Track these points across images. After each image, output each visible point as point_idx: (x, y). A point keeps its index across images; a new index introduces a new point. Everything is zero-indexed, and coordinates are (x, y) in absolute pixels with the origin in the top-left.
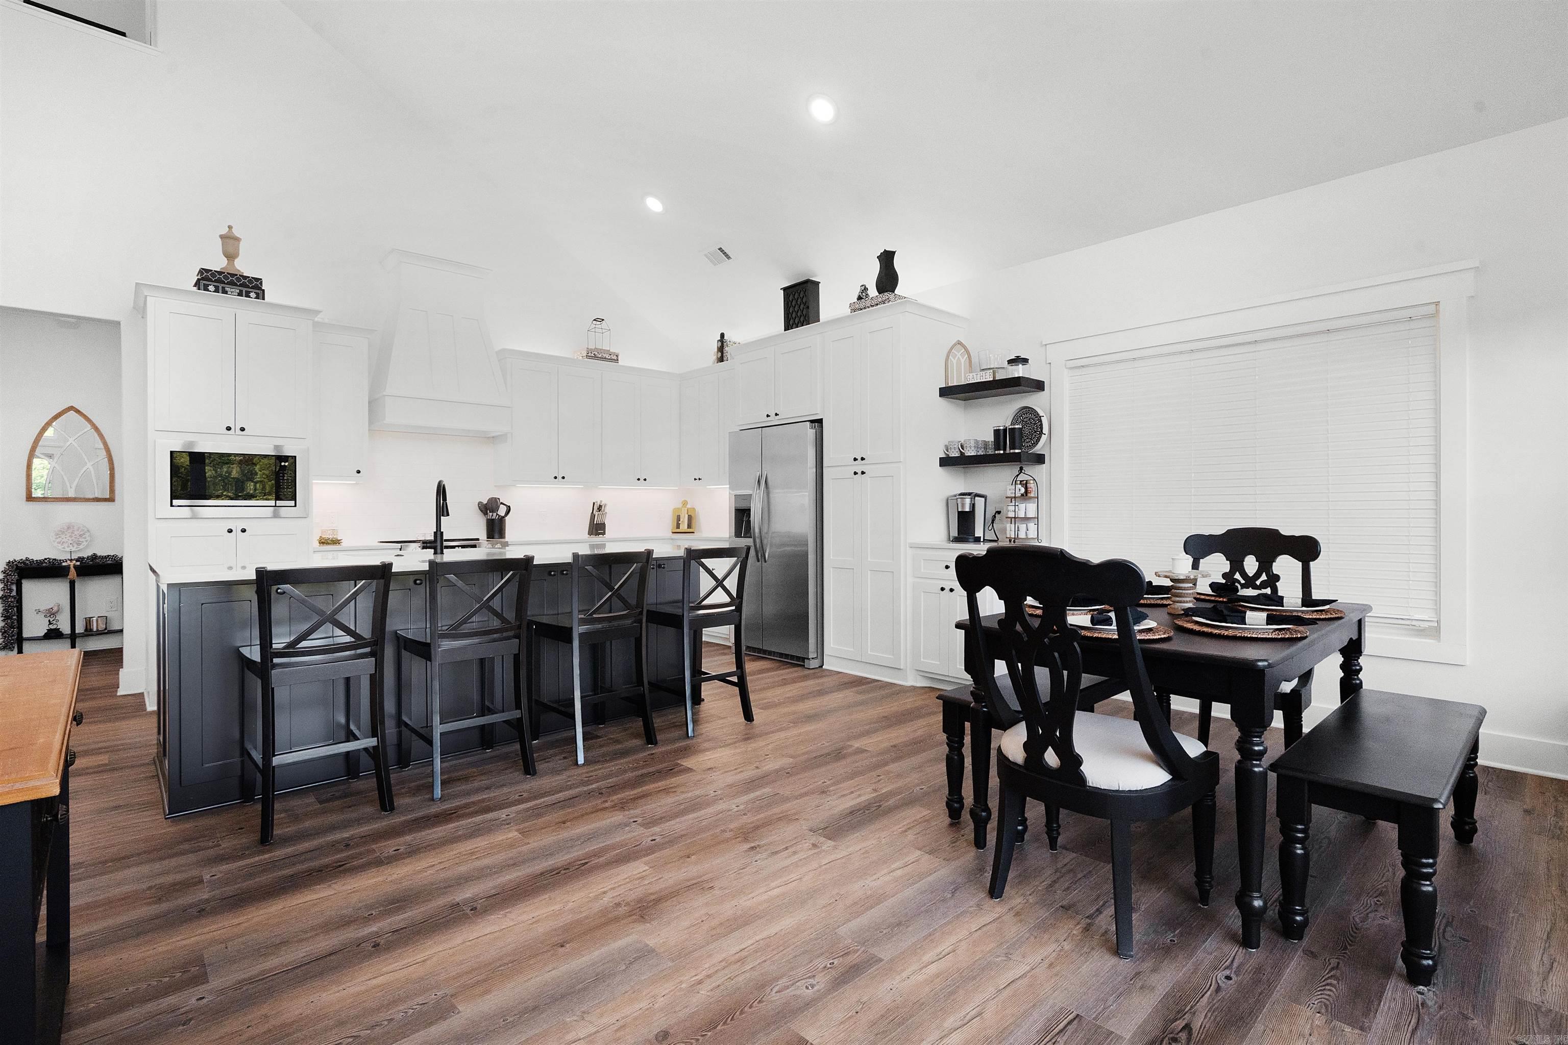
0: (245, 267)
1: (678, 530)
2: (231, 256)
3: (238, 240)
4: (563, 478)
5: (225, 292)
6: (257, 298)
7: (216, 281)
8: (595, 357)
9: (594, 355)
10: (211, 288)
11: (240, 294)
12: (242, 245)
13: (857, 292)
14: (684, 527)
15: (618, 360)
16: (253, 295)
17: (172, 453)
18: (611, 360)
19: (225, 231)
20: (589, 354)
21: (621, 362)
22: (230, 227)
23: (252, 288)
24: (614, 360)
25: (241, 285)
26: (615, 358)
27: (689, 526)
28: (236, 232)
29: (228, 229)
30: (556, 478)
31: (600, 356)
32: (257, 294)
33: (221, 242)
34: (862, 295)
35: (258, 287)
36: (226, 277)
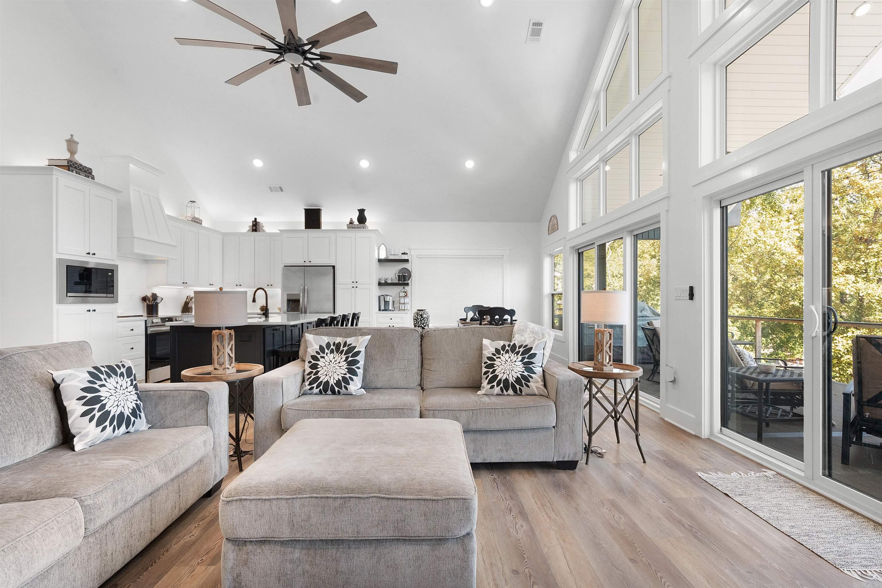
2: (73, 152)
3: (77, 143)
4: (186, 283)
7: (72, 167)
8: (194, 221)
10: (74, 171)
11: (85, 176)
13: (348, 221)
17: (67, 266)
21: (203, 225)
22: (72, 136)
23: (87, 172)
25: (83, 170)
26: (201, 222)
29: (70, 137)
30: (183, 283)
32: (91, 177)
33: (66, 143)
34: (351, 223)
35: (90, 173)
36: (73, 164)
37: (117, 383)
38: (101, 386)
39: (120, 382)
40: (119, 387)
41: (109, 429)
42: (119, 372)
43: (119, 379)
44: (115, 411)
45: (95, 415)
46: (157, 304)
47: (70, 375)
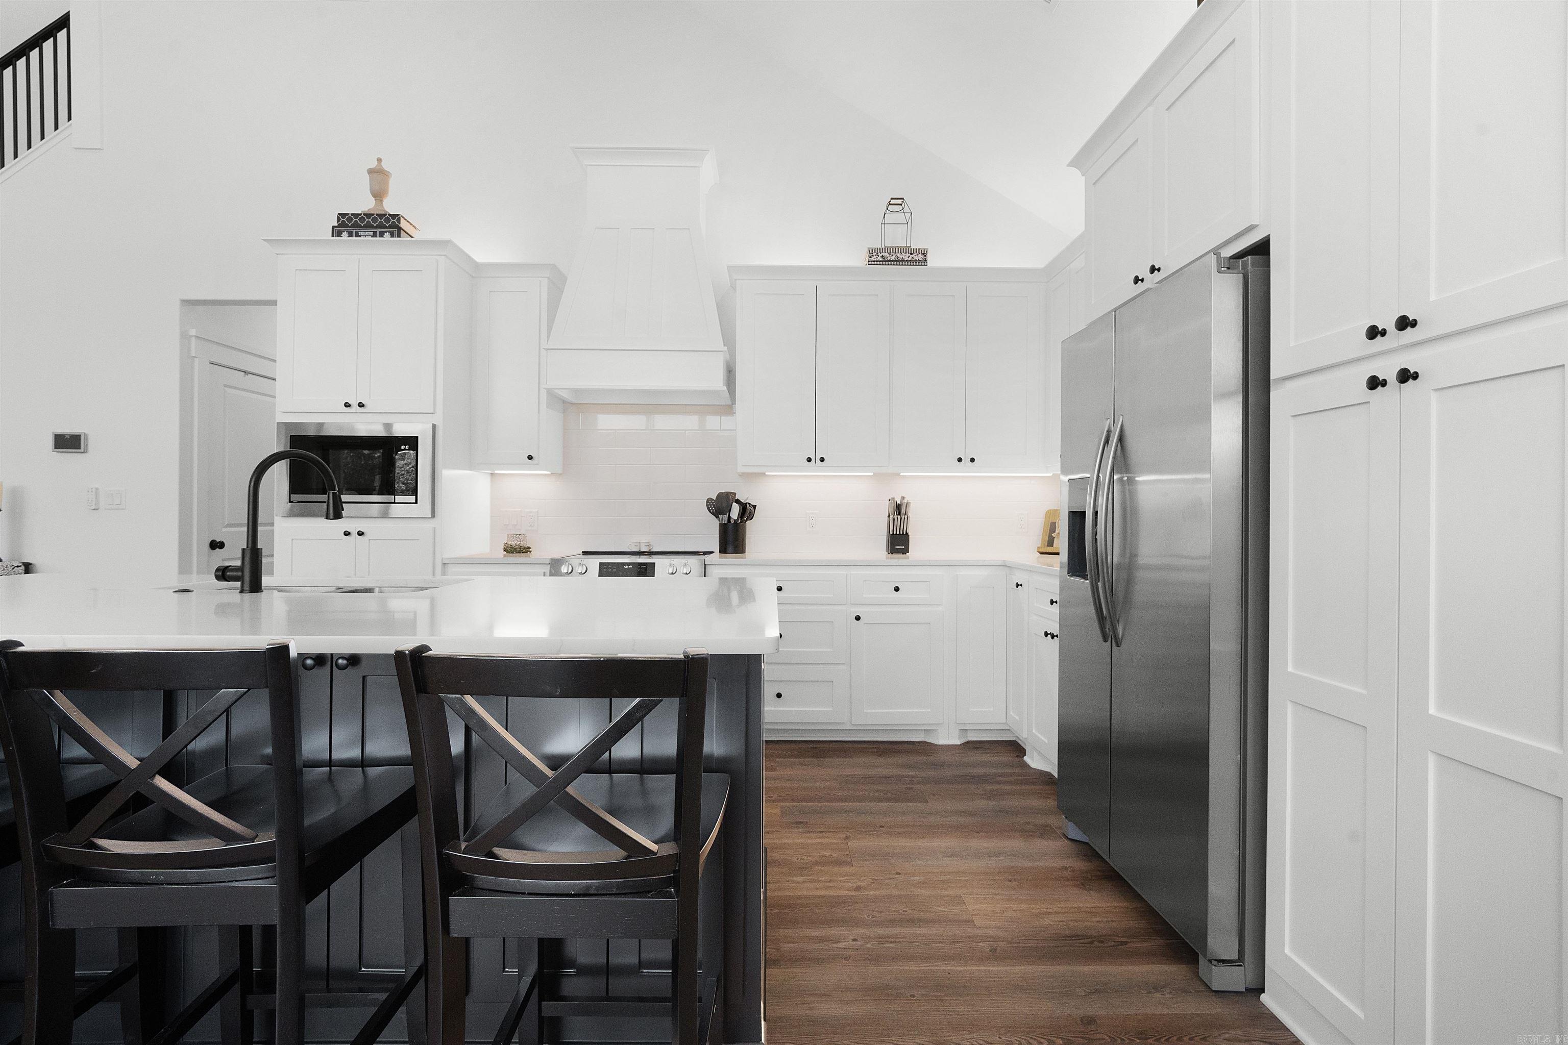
1: (1050, 550)
2: (379, 195)
3: (386, 174)
4: (821, 460)
5: (357, 235)
6: (391, 238)
8: (885, 261)
9: (883, 258)
10: (345, 234)
11: (374, 235)
15: (925, 261)
16: (387, 235)
17: (292, 437)
18: (914, 263)
19: (373, 164)
20: (874, 258)
22: (379, 160)
23: (389, 227)
24: (919, 261)
28: (385, 166)
29: (377, 162)
30: (809, 460)
31: (893, 258)
32: (392, 234)
33: (368, 177)
35: (394, 226)
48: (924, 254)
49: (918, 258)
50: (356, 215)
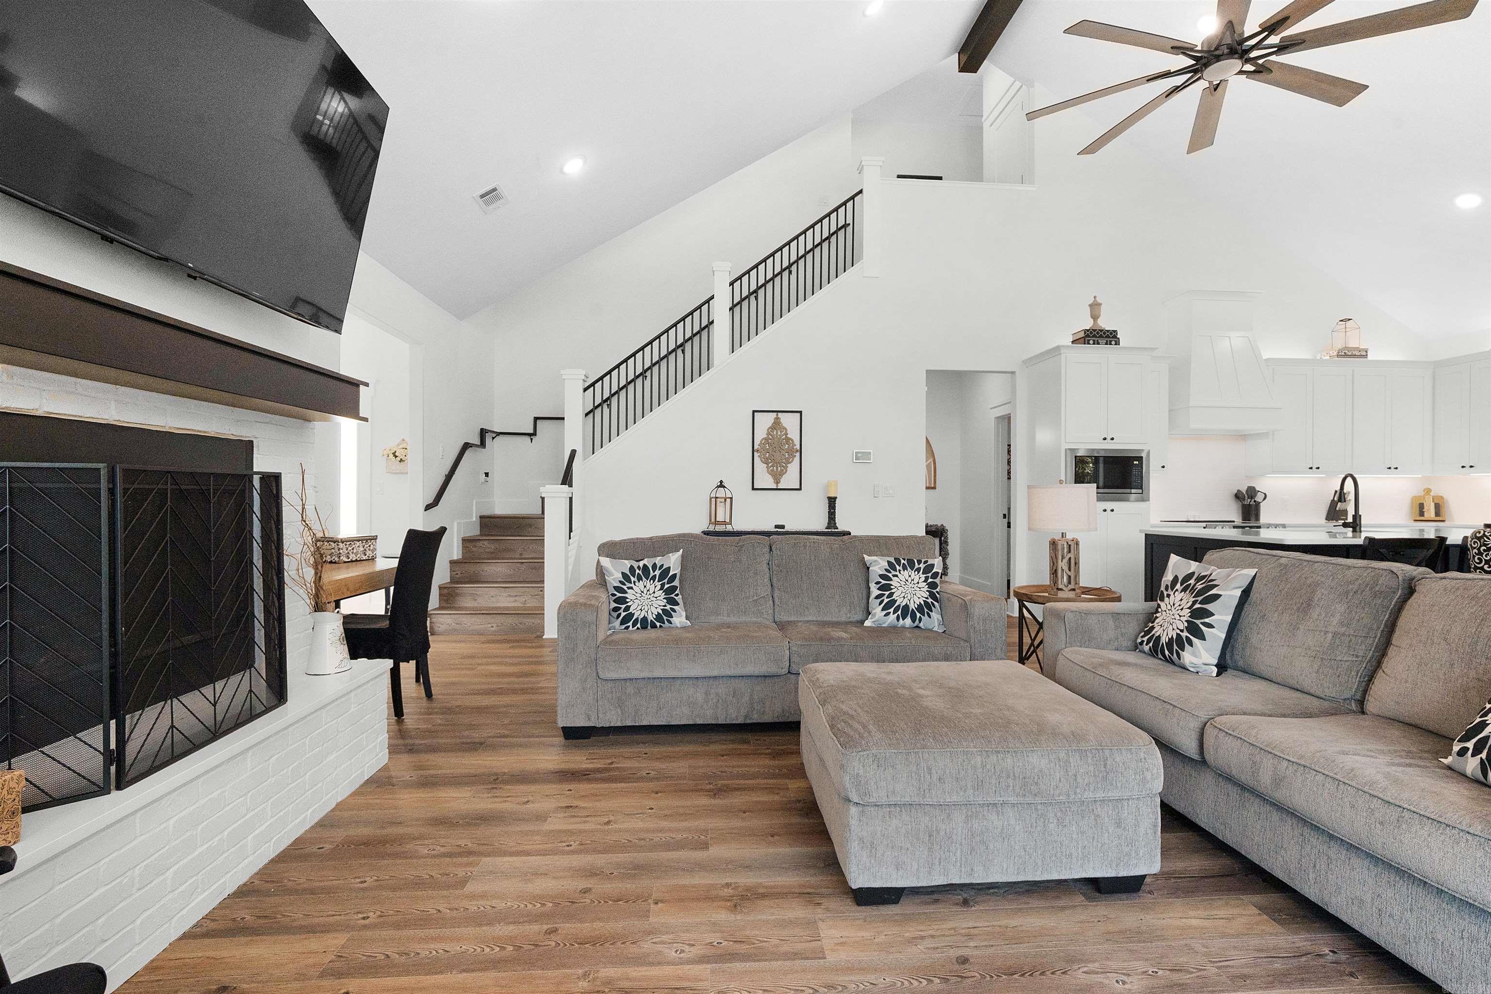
0: (1105, 324)
1: (1422, 518)
2: (1095, 317)
3: (1100, 305)
4: (1318, 468)
5: (1098, 344)
6: (1116, 344)
7: (1092, 337)
8: (1346, 355)
9: (1346, 354)
10: (1091, 342)
11: (1106, 344)
12: (1102, 307)
14: (1430, 513)
15: (1367, 355)
16: (1113, 343)
17: (1075, 456)
18: (1361, 356)
19: (1091, 301)
20: (1341, 354)
21: (1370, 357)
22: (1095, 297)
23: (1113, 337)
24: (1363, 356)
25: (1106, 337)
26: (1364, 353)
27: (1437, 514)
28: (1099, 300)
29: (1093, 299)
30: (1311, 468)
31: (1350, 354)
32: (1116, 341)
33: (1089, 309)
35: (1115, 337)
36: (1098, 333)
37: (910, 576)
38: (894, 576)
39: (913, 576)
40: (910, 580)
41: (892, 617)
42: (917, 566)
43: (913, 573)
44: (900, 602)
45: (883, 600)
46: (1258, 504)
47: (875, 561)
48: (1366, 352)
49: (1362, 354)
50: (1108, 331)
